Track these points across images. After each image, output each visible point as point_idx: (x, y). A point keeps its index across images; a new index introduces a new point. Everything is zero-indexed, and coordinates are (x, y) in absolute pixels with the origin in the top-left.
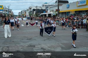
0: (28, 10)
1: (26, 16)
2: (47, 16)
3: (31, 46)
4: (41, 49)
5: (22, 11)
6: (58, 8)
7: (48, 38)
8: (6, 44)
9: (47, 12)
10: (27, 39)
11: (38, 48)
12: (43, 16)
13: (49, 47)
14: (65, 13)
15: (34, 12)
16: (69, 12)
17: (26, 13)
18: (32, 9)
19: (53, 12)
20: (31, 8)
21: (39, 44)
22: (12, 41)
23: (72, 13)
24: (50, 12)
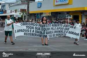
6: (28, 7)
9: (5, 12)
19: (16, 12)
24: (11, 13)
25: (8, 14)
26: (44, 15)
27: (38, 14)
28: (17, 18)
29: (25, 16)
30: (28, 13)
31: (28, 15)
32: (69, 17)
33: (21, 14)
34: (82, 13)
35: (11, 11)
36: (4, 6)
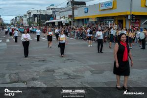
0: (26, 16)
1: (23, 24)
2: (57, 24)
3: (48, 71)
4: (64, 74)
5: (16, 18)
7: (68, 58)
8: (13, 70)
10: (39, 61)
11: (60, 74)
12: (50, 24)
13: (73, 71)
14: (83, 20)
15: (36, 18)
16: (88, 19)
17: (22, 20)
18: (32, 14)
20: (30, 13)
21: (59, 68)
22: (19, 64)
23: (92, 21)
25: (58, 19)
26: (90, 20)
28: (64, 24)
35: (60, 17)
36: (55, 12)
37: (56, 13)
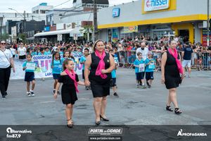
6: (95, 18)
9: (54, 28)
12: (43, 39)
16: (120, 29)
18: (5, 21)
19: (73, 27)
23: (129, 32)
24: (65, 28)
25: (60, 30)
26: (125, 31)
27: (114, 29)
28: (76, 39)
29: (90, 34)
30: (96, 29)
31: (95, 33)
32: (169, 35)
33: (84, 31)
34: (194, 26)
35: (65, 25)
36: (51, 16)
37: (55, 19)
